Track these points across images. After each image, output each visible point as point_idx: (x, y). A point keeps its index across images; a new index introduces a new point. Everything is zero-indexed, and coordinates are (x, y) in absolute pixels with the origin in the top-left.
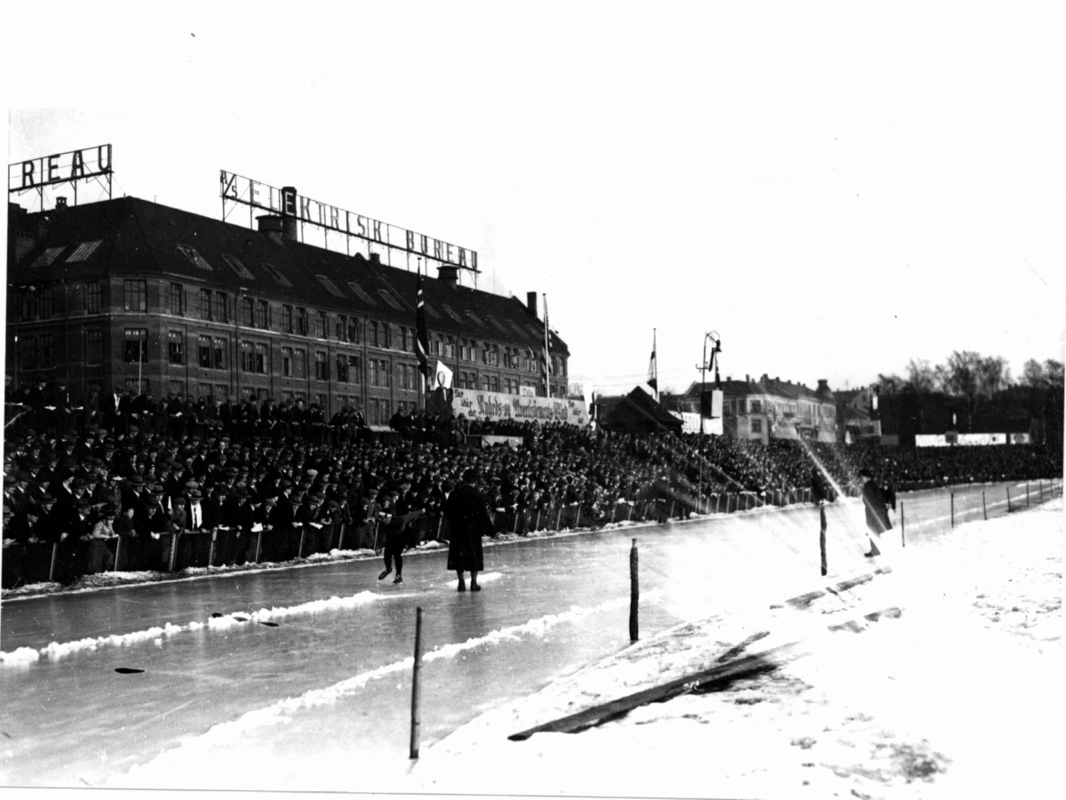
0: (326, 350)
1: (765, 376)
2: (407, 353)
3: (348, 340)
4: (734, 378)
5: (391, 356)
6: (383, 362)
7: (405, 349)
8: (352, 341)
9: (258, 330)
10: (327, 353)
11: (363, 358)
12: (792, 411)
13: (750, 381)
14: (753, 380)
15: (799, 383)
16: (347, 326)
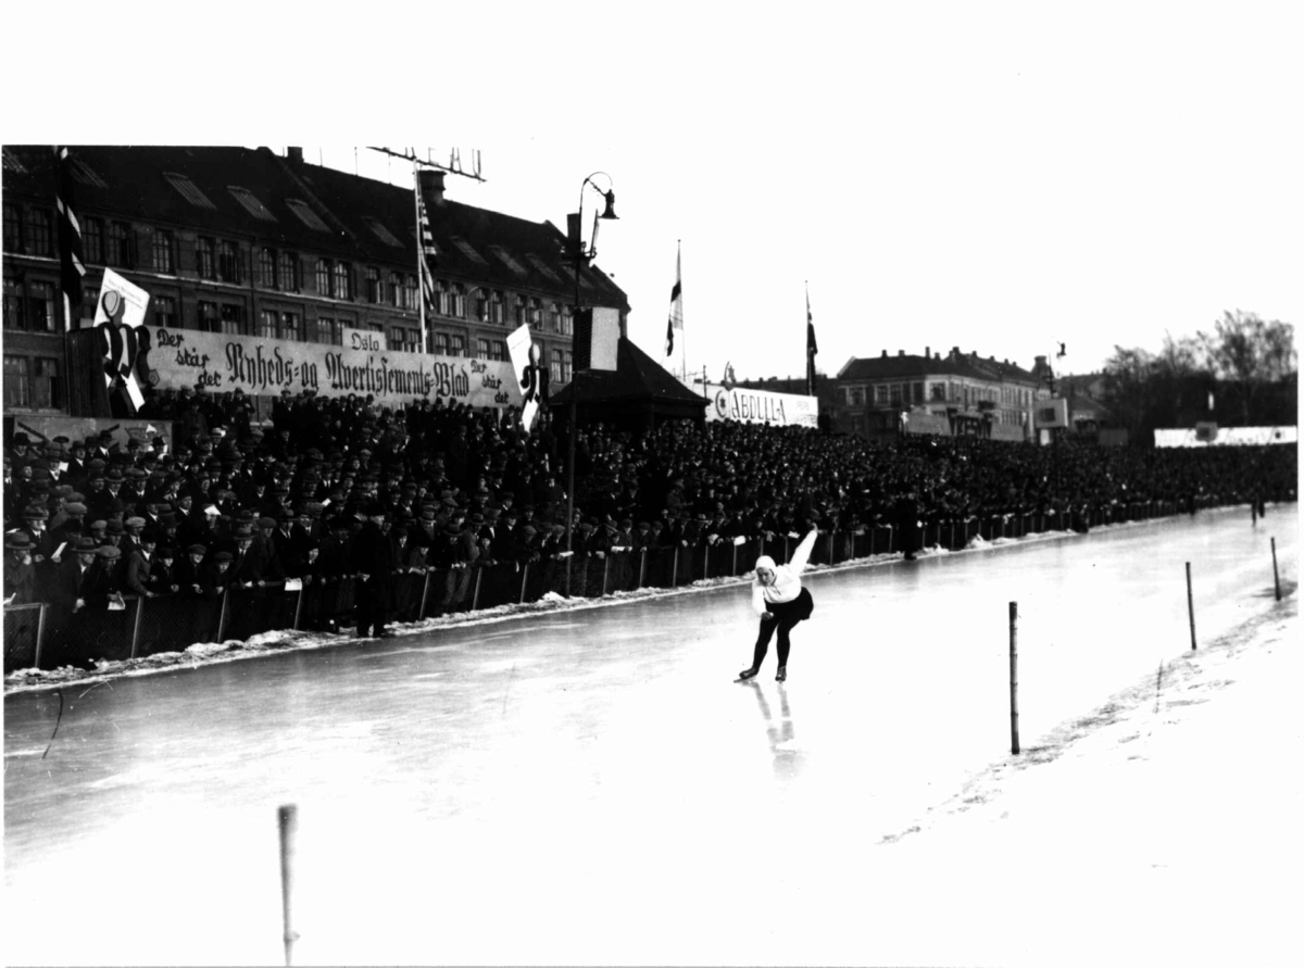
0: (173, 294)
1: (956, 350)
2: (335, 301)
3: (219, 277)
4: (908, 353)
5: (303, 306)
6: (289, 316)
7: (331, 295)
8: (226, 279)
9: (32, 258)
10: (177, 300)
11: (249, 309)
12: (993, 399)
13: (932, 356)
14: (937, 355)
15: (1006, 361)
16: (217, 255)
